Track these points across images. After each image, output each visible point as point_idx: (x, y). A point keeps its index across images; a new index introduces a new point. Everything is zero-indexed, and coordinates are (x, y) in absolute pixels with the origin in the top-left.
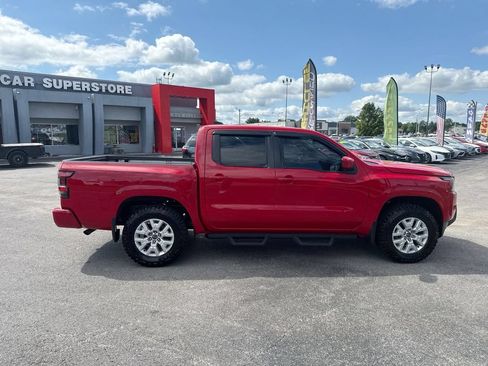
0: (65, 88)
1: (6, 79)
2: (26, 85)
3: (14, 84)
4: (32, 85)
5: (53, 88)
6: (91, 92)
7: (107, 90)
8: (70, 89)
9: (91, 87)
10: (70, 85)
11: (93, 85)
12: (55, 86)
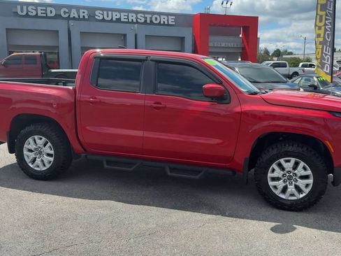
0: (114, 19)
1: (65, 13)
2: (81, 17)
3: (71, 16)
4: (86, 17)
5: (103, 20)
6: (137, 22)
7: (151, 21)
8: (119, 20)
9: (137, 18)
10: (118, 17)
11: (139, 16)
12: (106, 18)
